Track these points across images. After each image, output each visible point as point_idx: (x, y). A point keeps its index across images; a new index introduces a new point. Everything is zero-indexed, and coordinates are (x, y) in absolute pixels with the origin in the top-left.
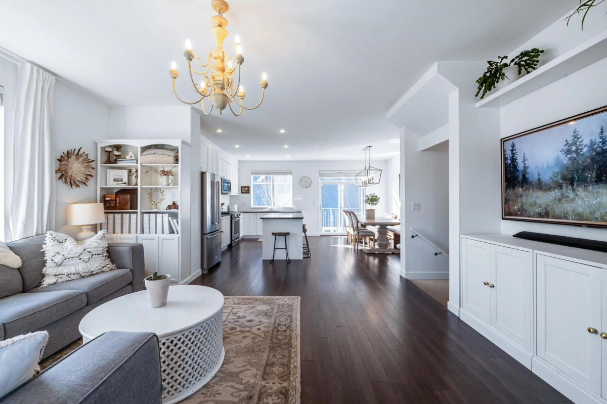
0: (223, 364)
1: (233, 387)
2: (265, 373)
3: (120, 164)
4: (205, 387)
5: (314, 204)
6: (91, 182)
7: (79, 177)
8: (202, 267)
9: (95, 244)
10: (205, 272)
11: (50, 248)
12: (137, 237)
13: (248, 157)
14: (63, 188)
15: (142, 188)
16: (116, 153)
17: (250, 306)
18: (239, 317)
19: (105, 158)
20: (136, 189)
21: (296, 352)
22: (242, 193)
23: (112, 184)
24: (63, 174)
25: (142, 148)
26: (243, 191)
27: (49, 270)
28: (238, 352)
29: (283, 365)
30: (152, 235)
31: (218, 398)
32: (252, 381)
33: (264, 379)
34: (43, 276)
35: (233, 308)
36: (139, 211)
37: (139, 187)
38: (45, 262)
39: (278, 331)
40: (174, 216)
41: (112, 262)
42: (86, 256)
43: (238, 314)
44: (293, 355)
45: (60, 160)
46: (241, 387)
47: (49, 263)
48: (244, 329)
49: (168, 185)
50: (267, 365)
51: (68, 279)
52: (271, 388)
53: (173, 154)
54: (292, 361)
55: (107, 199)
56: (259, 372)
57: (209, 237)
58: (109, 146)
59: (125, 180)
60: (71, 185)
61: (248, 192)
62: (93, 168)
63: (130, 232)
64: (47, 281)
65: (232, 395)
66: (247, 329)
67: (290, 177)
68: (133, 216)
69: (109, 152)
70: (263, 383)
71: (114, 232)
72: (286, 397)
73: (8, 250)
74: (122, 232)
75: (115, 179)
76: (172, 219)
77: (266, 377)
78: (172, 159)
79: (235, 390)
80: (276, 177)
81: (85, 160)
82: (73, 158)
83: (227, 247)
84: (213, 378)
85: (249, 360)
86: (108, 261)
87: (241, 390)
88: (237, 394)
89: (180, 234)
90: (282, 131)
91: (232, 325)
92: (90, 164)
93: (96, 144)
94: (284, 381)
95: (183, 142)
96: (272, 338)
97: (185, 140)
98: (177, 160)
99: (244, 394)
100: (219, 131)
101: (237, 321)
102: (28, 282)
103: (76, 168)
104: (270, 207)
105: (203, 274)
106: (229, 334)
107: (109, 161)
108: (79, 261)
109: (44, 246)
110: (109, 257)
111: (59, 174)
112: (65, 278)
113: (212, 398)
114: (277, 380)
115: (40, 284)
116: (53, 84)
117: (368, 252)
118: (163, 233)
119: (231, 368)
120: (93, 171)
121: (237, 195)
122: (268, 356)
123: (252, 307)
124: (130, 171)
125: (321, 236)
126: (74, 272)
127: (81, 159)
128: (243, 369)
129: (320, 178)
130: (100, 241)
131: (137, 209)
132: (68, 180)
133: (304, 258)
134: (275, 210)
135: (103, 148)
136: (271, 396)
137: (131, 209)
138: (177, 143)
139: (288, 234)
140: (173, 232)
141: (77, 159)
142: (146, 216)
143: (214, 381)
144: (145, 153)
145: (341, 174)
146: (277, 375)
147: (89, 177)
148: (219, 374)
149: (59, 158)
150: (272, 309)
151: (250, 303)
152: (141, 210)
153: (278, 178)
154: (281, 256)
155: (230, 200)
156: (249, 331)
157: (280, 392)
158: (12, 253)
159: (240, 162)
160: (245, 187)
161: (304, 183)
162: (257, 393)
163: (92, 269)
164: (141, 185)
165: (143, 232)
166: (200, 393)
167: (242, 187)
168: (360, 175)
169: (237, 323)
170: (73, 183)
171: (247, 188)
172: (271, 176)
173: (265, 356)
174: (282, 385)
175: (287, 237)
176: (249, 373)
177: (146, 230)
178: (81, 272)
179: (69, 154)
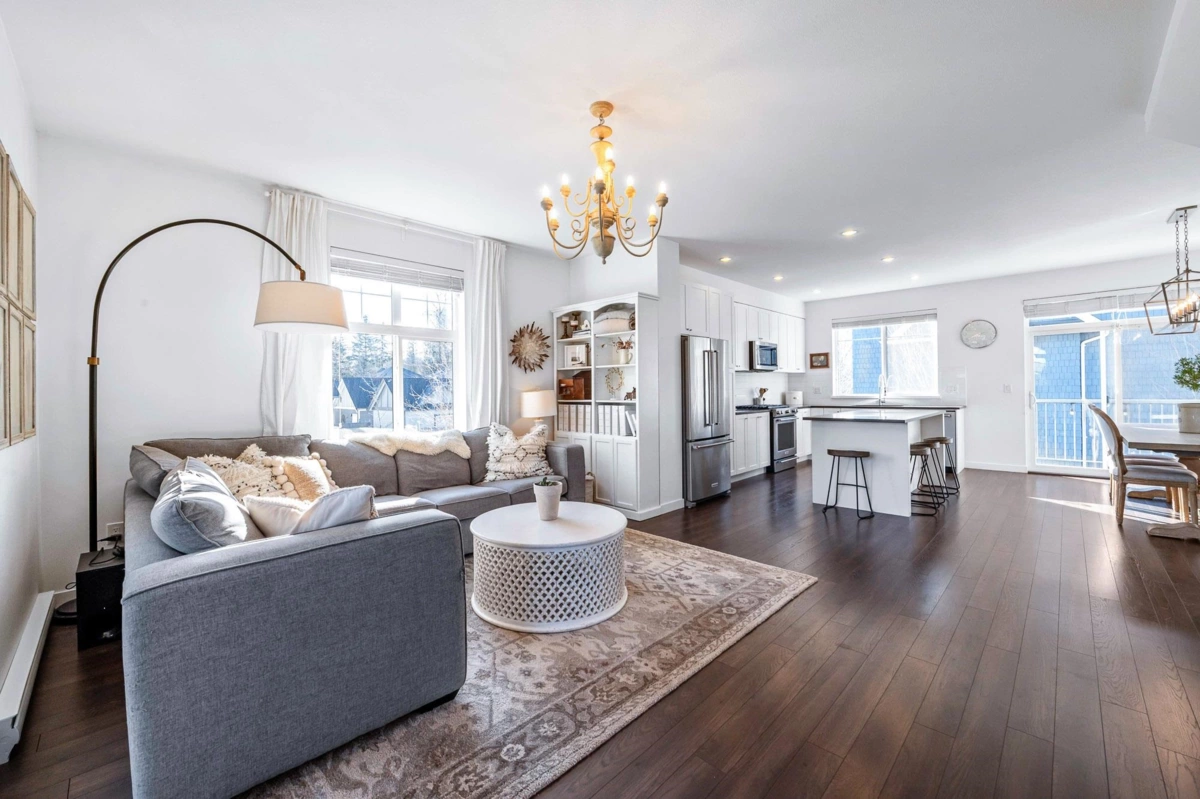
0: (610, 619)
1: (598, 646)
2: (647, 650)
3: (576, 337)
4: (572, 632)
5: (1007, 389)
6: (546, 365)
7: (533, 358)
8: (685, 495)
9: (530, 441)
10: (690, 505)
11: (493, 441)
12: (591, 438)
13: (817, 293)
14: (517, 371)
15: (596, 369)
16: (573, 323)
17: (712, 566)
18: (680, 576)
19: (562, 333)
20: (589, 372)
21: (717, 647)
22: (812, 366)
23: (569, 366)
24: (517, 358)
25: (595, 312)
26: (815, 364)
27: (491, 465)
28: (638, 615)
29: (681, 652)
30: (608, 437)
31: (576, 648)
32: (623, 650)
33: (640, 654)
34: (486, 471)
35: (684, 562)
36: (592, 401)
37: (592, 367)
38: (488, 456)
39: (720, 612)
40: (631, 408)
41: (550, 465)
42: (521, 454)
43: (682, 573)
44: (708, 648)
45: (513, 341)
46: (606, 649)
47: (491, 458)
48: (672, 593)
49: (627, 363)
50: (660, 643)
51: (504, 477)
52: (637, 667)
53: (626, 315)
54: (700, 654)
55: (563, 385)
56: (641, 646)
57: (695, 447)
58: (566, 315)
59: (583, 359)
60: (526, 369)
61: (826, 365)
62: (548, 347)
63: (584, 431)
64: (490, 476)
65: (590, 652)
66: (677, 594)
67: (932, 325)
68: (588, 407)
69: (566, 323)
70: (634, 658)
71: (570, 430)
72: (645, 685)
73: (462, 439)
74: (577, 431)
75: (571, 357)
76: (630, 414)
77: (644, 654)
78: (626, 324)
79: (597, 650)
80: (892, 327)
81: (540, 336)
82: (526, 335)
83: (762, 472)
84: (587, 628)
85: (644, 628)
86: (544, 464)
87: (603, 653)
88: (595, 654)
89: (638, 438)
90: (849, 233)
91: (661, 582)
92: (545, 341)
93: (552, 314)
94: (662, 669)
95: (641, 296)
96: (700, 616)
97: (645, 292)
98: (633, 325)
99: (603, 657)
100: (726, 260)
101: (673, 580)
102: (475, 475)
103: (530, 348)
104: (876, 396)
105: (686, 507)
106: (648, 591)
107: (566, 335)
108: (513, 458)
109: (488, 438)
110: (547, 459)
111: (513, 358)
112: (502, 477)
113: (569, 645)
114: (654, 663)
115: (484, 478)
116: (504, 253)
117: (1157, 533)
118: (619, 434)
119: (614, 627)
120: (548, 350)
121: (802, 371)
122: (672, 635)
123: (713, 570)
124: (588, 346)
125: (1029, 473)
126: (509, 470)
127: (534, 337)
128: (625, 633)
129: (1027, 321)
130: (536, 438)
131: (590, 398)
132: (522, 363)
133: (913, 514)
134: (889, 402)
135: (559, 318)
136: (629, 674)
137: (586, 398)
138: (632, 299)
139: (866, 455)
140: (631, 435)
141: (531, 338)
142: (601, 408)
143: (584, 631)
144: (599, 318)
145: (1105, 301)
146: (660, 659)
147: (544, 358)
148: (597, 628)
149: (512, 338)
150: (742, 581)
151: (715, 563)
152: (595, 399)
153: (898, 331)
154: (848, 500)
155: (789, 382)
156: (676, 598)
157: (644, 677)
158: (464, 443)
159: (806, 304)
160: (819, 355)
161: (974, 336)
162: (618, 664)
163: (526, 470)
164: (595, 365)
165: (597, 431)
166: (561, 635)
167: (812, 356)
168: (1154, 299)
169: (669, 582)
170: (527, 367)
171: (822, 358)
172: (882, 327)
173: (670, 632)
174: (654, 672)
175: (867, 462)
176: (628, 641)
177: (601, 429)
178: (516, 471)
179: (521, 333)
